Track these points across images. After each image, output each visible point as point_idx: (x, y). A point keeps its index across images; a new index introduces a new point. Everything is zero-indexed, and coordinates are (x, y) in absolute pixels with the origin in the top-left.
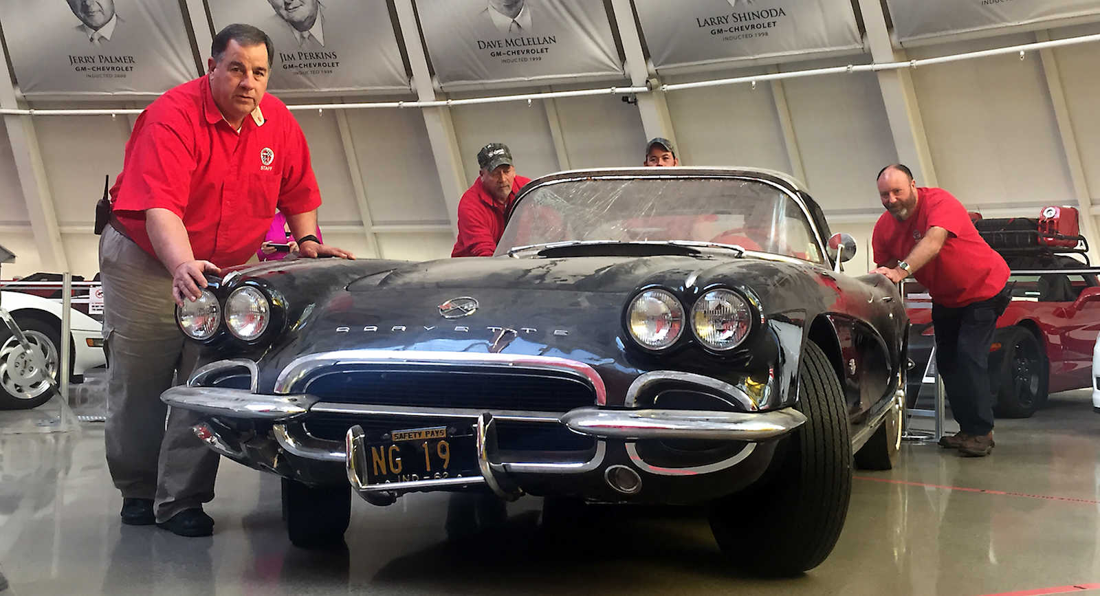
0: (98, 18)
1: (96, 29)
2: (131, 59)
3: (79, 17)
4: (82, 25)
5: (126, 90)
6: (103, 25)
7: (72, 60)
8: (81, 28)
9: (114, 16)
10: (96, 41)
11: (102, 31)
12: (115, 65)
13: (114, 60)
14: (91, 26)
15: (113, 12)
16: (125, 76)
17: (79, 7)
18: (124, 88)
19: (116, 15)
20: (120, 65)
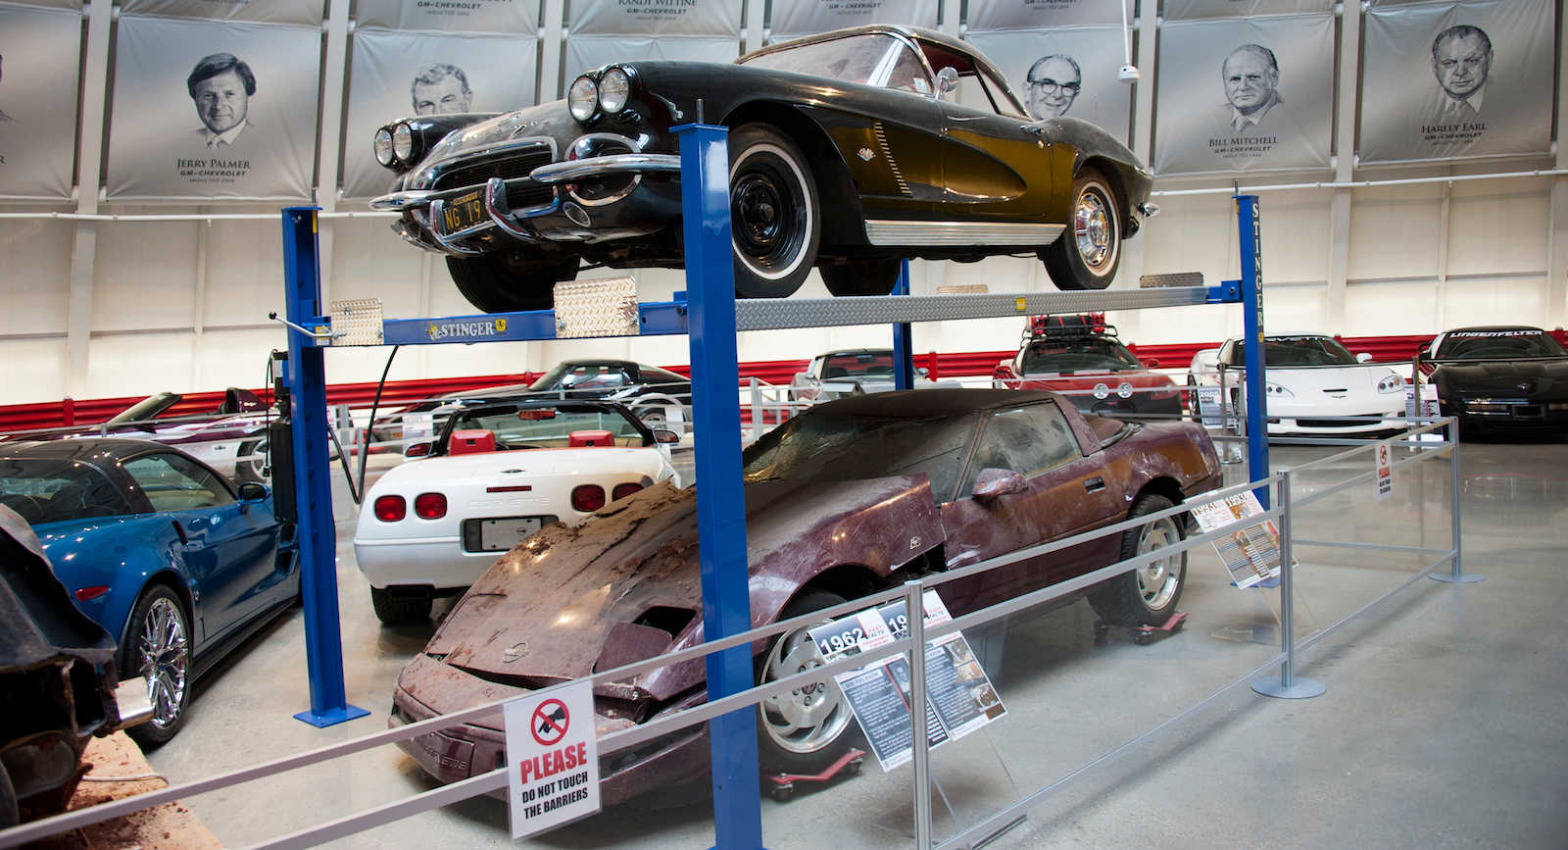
0: (224, 121)
1: (218, 133)
2: (247, 164)
3: (204, 120)
4: (205, 130)
5: (226, 195)
6: (228, 129)
7: (181, 163)
8: (203, 131)
9: (244, 121)
10: (214, 145)
11: (223, 136)
12: (226, 170)
13: (227, 164)
14: (213, 130)
15: (244, 116)
16: (233, 181)
17: (208, 110)
18: (226, 192)
19: (247, 121)
20: (231, 169)
